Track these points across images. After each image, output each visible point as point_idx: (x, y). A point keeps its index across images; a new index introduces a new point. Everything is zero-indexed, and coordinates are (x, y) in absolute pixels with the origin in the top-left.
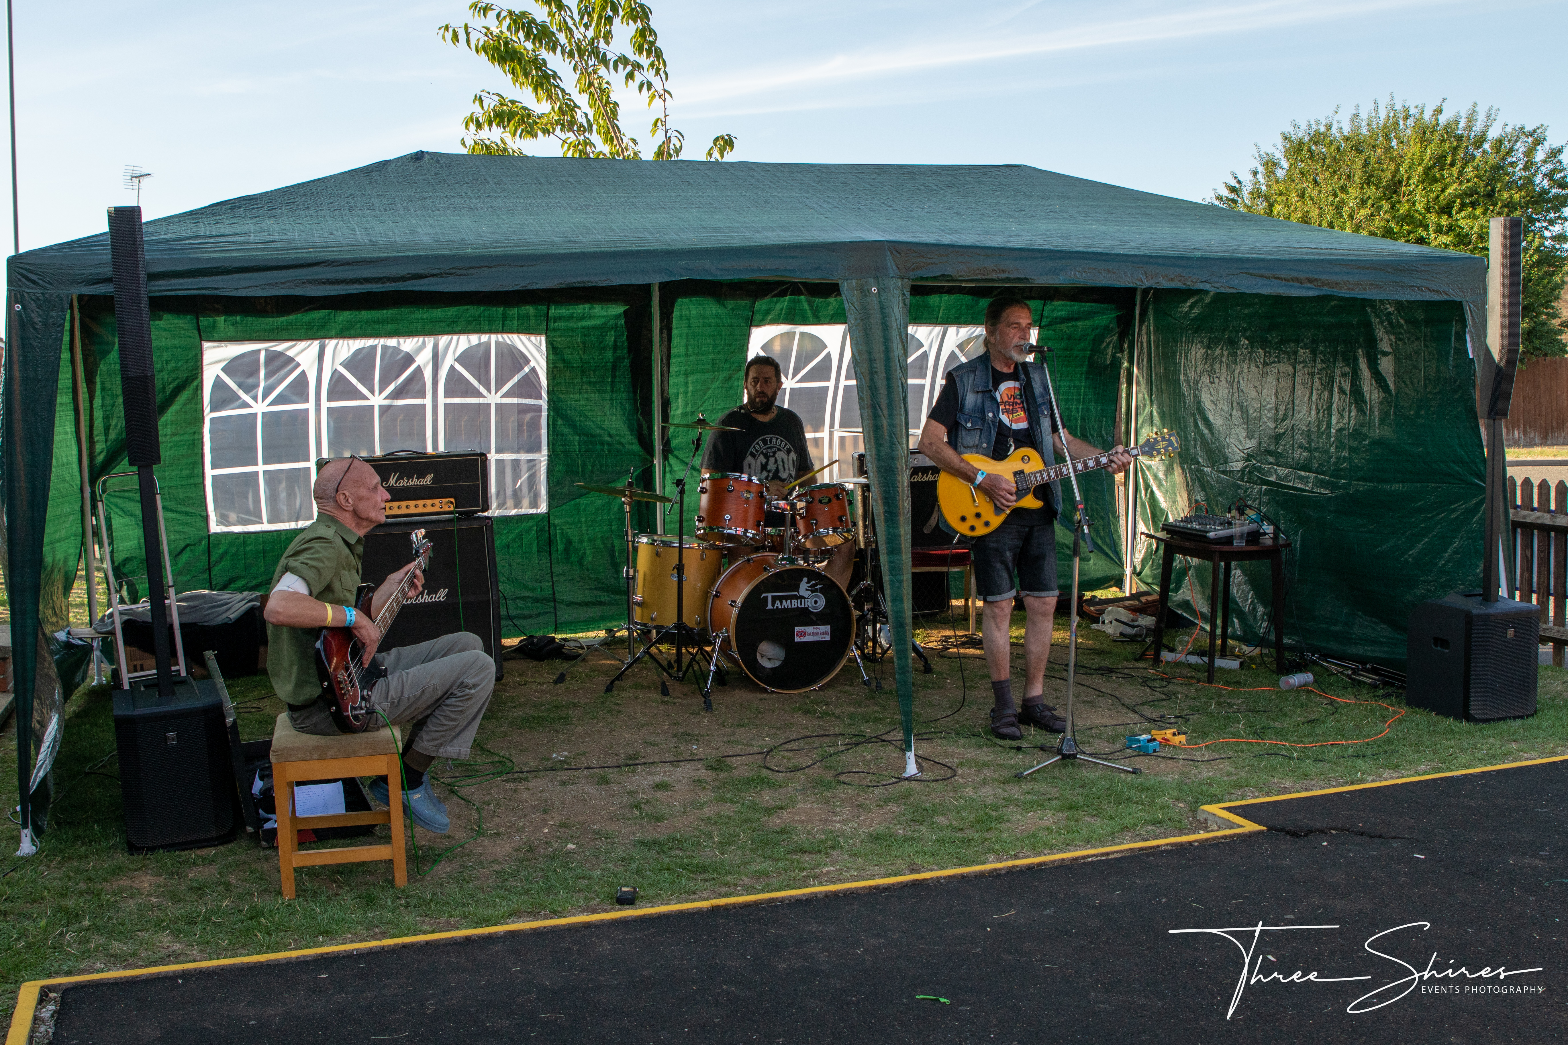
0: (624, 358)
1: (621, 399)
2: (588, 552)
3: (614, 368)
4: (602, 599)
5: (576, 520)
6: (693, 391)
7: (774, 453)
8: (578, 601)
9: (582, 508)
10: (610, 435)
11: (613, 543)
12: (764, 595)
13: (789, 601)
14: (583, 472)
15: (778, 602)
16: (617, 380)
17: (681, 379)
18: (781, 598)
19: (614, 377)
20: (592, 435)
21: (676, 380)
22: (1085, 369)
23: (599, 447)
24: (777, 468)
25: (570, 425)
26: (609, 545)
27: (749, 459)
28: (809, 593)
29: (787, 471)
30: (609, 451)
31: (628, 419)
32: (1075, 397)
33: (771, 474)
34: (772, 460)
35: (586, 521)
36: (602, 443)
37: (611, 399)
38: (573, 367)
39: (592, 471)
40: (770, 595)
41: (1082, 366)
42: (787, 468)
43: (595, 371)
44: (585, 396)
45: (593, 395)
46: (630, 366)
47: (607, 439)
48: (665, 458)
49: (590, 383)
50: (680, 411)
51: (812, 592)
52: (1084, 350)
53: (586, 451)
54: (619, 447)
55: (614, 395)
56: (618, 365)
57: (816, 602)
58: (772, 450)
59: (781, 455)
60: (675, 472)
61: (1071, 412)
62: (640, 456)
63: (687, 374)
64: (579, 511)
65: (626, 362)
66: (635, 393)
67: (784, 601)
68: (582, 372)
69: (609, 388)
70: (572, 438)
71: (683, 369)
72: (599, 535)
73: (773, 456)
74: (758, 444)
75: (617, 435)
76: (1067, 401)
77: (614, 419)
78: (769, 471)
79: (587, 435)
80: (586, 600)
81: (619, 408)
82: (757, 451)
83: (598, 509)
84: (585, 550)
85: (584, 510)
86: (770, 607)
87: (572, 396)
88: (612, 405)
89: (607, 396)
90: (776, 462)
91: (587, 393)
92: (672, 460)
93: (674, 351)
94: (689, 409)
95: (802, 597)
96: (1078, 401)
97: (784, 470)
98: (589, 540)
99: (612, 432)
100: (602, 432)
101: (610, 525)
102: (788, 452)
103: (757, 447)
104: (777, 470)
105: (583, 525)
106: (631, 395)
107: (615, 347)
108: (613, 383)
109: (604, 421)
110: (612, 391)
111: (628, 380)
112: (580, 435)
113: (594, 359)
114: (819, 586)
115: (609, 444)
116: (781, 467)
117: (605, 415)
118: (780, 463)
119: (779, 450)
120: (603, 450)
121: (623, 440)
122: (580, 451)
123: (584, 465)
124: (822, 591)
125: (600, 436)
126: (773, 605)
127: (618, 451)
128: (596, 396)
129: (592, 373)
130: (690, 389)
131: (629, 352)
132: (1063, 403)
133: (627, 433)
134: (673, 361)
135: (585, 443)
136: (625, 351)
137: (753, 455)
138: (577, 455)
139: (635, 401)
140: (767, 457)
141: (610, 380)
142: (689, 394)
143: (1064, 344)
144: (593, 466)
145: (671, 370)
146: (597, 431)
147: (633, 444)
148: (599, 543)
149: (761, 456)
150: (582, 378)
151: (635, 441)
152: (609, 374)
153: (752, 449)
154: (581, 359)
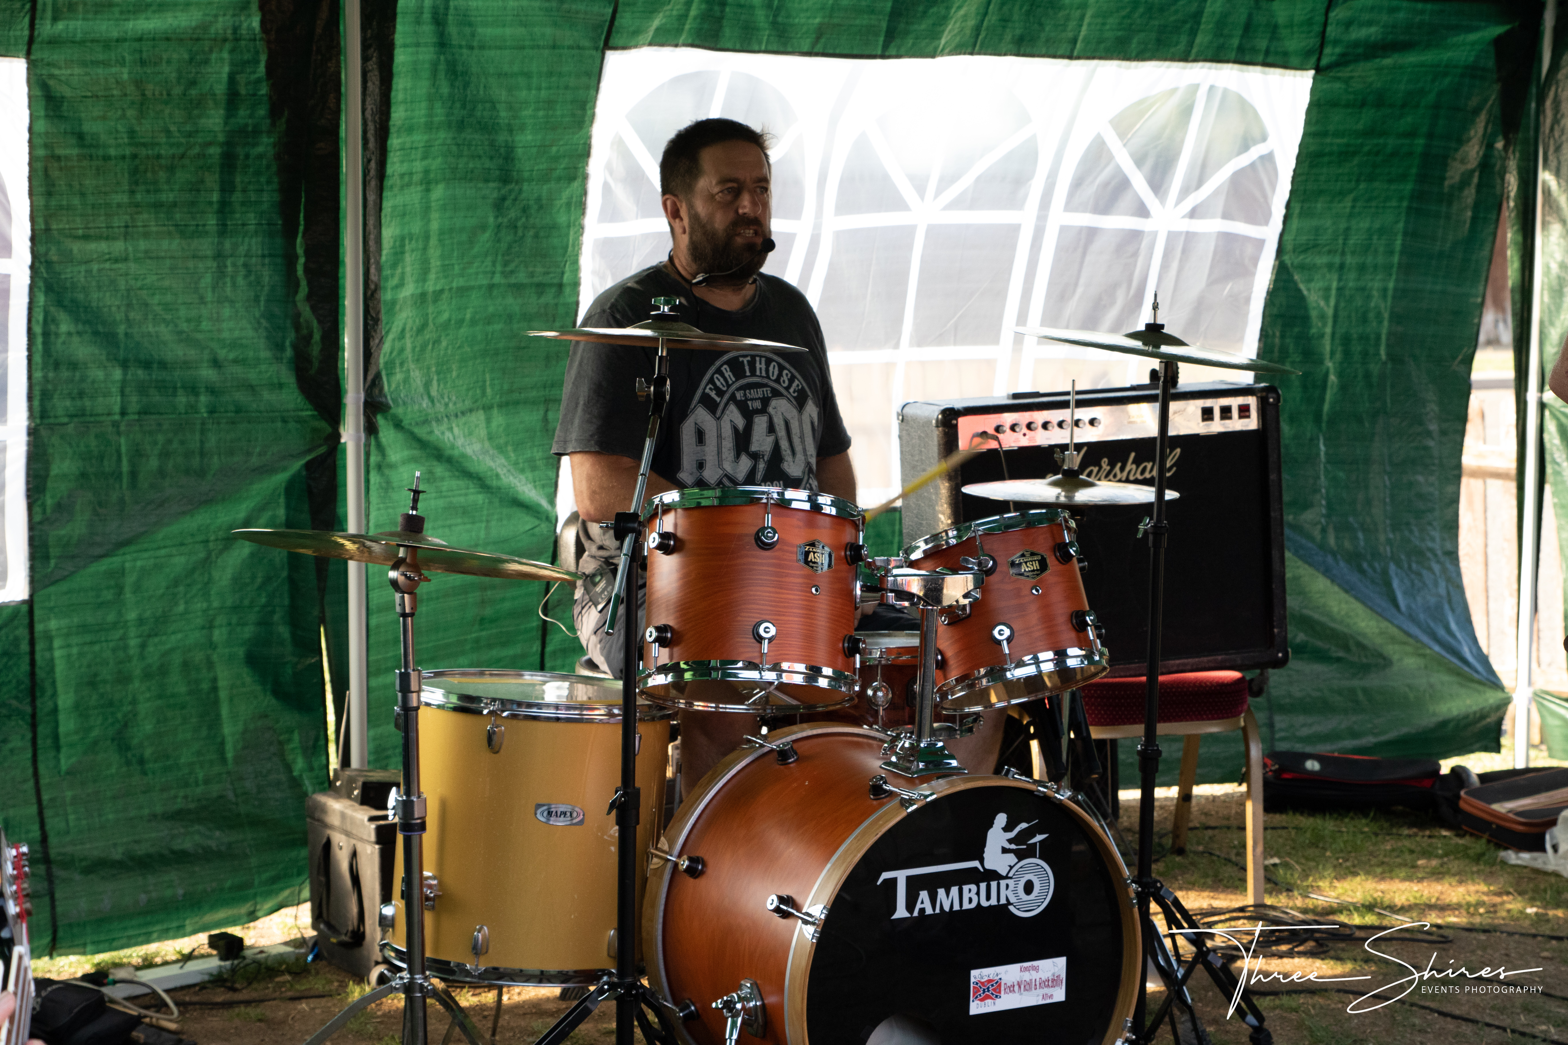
0: (256, 132)
1: (247, 255)
2: (144, 708)
3: (229, 162)
4: (187, 844)
5: (111, 617)
6: (441, 232)
7: (765, 402)
8: (117, 854)
9: (130, 580)
10: (216, 363)
11: (215, 680)
12: (886, 875)
13: (954, 890)
14: (134, 474)
15: (924, 895)
16: (237, 197)
17: (413, 196)
18: (932, 883)
19: (227, 188)
20: (163, 365)
21: (399, 200)
22: (1408, 187)
23: (182, 399)
24: (777, 447)
25: (96, 333)
26: (205, 686)
27: (701, 415)
28: (1011, 858)
29: (800, 456)
30: (212, 411)
31: (269, 316)
32: (1380, 260)
33: (762, 466)
34: (760, 423)
35: (141, 621)
36: (192, 389)
37: (219, 256)
38: (106, 158)
39: (161, 473)
40: (901, 876)
41: (1403, 177)
42: (798, 448)
43: (171, 169)
44: (143, 245)
45: (165, 244)
46: (278, 157)
47: (207, 373)
48: (371, 429)
49: (157, 206)
50: (409, 290)
51: (1020, 855)
52: (1412, 134)
53: (144, 412)
54: (241, 397)
55: (227, 245)
56: (240, 151)
57: (1029, 888)
58: (760, 393)
59: (781, 408)
60: (391, 466)
61: (1369, 297)
62: (299, 420)
63: (427, 183)
64: (120, 590)
65: (265, 145)
66: (290, 232)
67: (941, 892)
68: (134, 172)
69: (212, 221)
70: (100, 374)
71: (418, 166)
72: (177, 659)
73: (763, 411)
74: (719, 371)
75: (235, 361)
76: (1362, 268)
77: (227, 312)
78: (755, 457)
79: (147, 365)
80: (141, 850)
81: (240, 281)
82: (720, 393)
83: (176, 583)
84: (134, 702)
85: (137, 588)
86: (901, 912)
87: (103, 246)
88: (221, 272)
89: (206, 246)
90: (771, 429)
91: (146, 235)
92: (387, 434)
93: (398, 115)
94: (431, 286)
95: (992, 876)
96: (1388, 268)
97: (794, 453)
98: (147, 675)
99: (222, 353)
100: (192, 353)
101: (210, 626)
102: (800, 402)
103: (719, 382)
104: (776, 455)
105: (132, 632)
106: (279, 241)
107: (233, 99)
108: (224, 209)
109: (199, 320)
110: (223, 231)
111: (269, 198)
112: (125, 365)
113: (168, 132)
114: (1039, 838)
115: (212, 390)
116: (784, 444)
117: (202, 300)
118: (781, 433)
119: (776, 394)
120: (192, 408)
121: (252, 376)
122: (123, 413)
123: (137, 453)
124: (1047, 853)
125: (186, 365)
126: (910, 907)
127: (239, 410)
128: (173, 245)
129: (162, 175)
130: (435, 226)
131: (274, 112)
132: (1352, 275)
133: (265, 354)
134: (394, 142)
135: (142, 389)
136: (262, 112)
137: (711, 406)
138: (116, 424)
139: (290, 260)
140: (749, 415)
141: (215, 197)
142: (433, 241)
143: (1367, 117)
144: (165, 455)
145: (389, 170)
146: (176, 351)
147: (281, 386)
148: (177, 685)
149: (732, 407)
150: (132, 192)
151: (289, 378)
152: (212, 180)
153: (704, 387)
154: (132, 133)
